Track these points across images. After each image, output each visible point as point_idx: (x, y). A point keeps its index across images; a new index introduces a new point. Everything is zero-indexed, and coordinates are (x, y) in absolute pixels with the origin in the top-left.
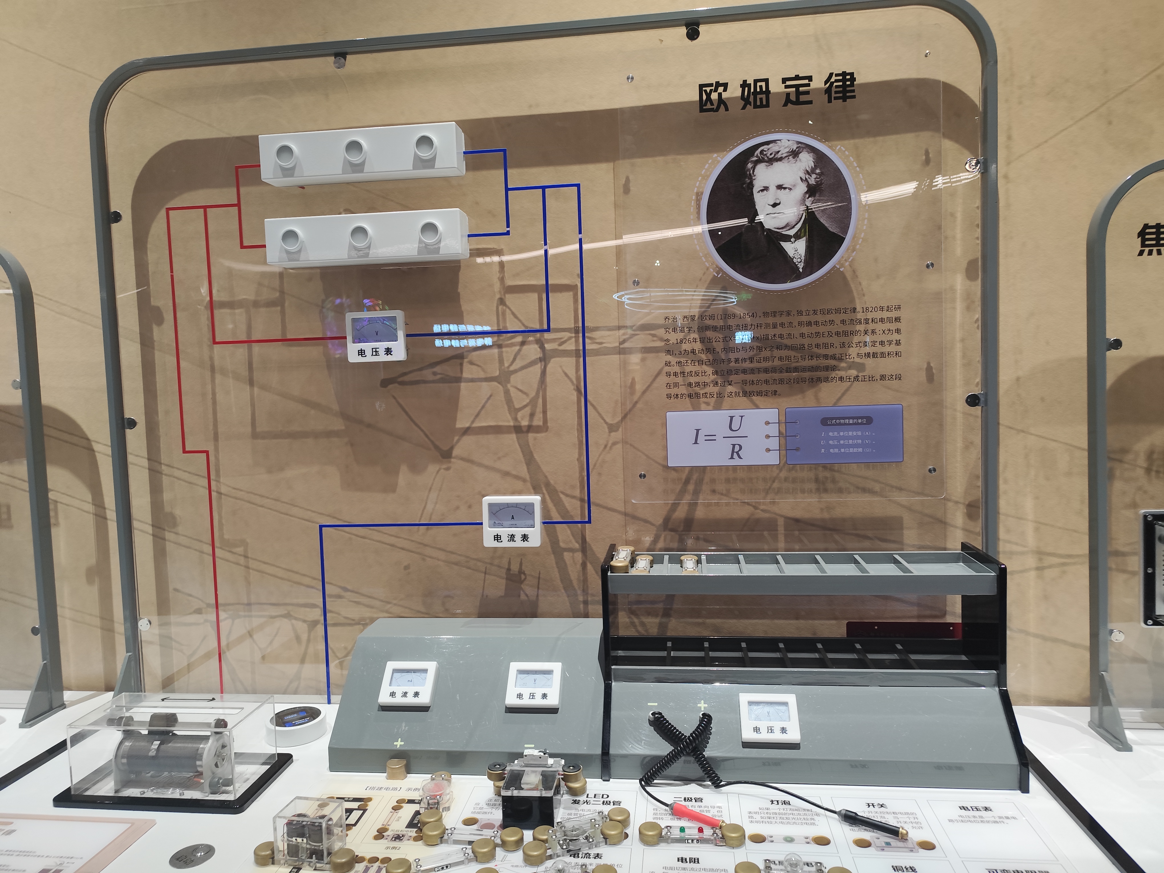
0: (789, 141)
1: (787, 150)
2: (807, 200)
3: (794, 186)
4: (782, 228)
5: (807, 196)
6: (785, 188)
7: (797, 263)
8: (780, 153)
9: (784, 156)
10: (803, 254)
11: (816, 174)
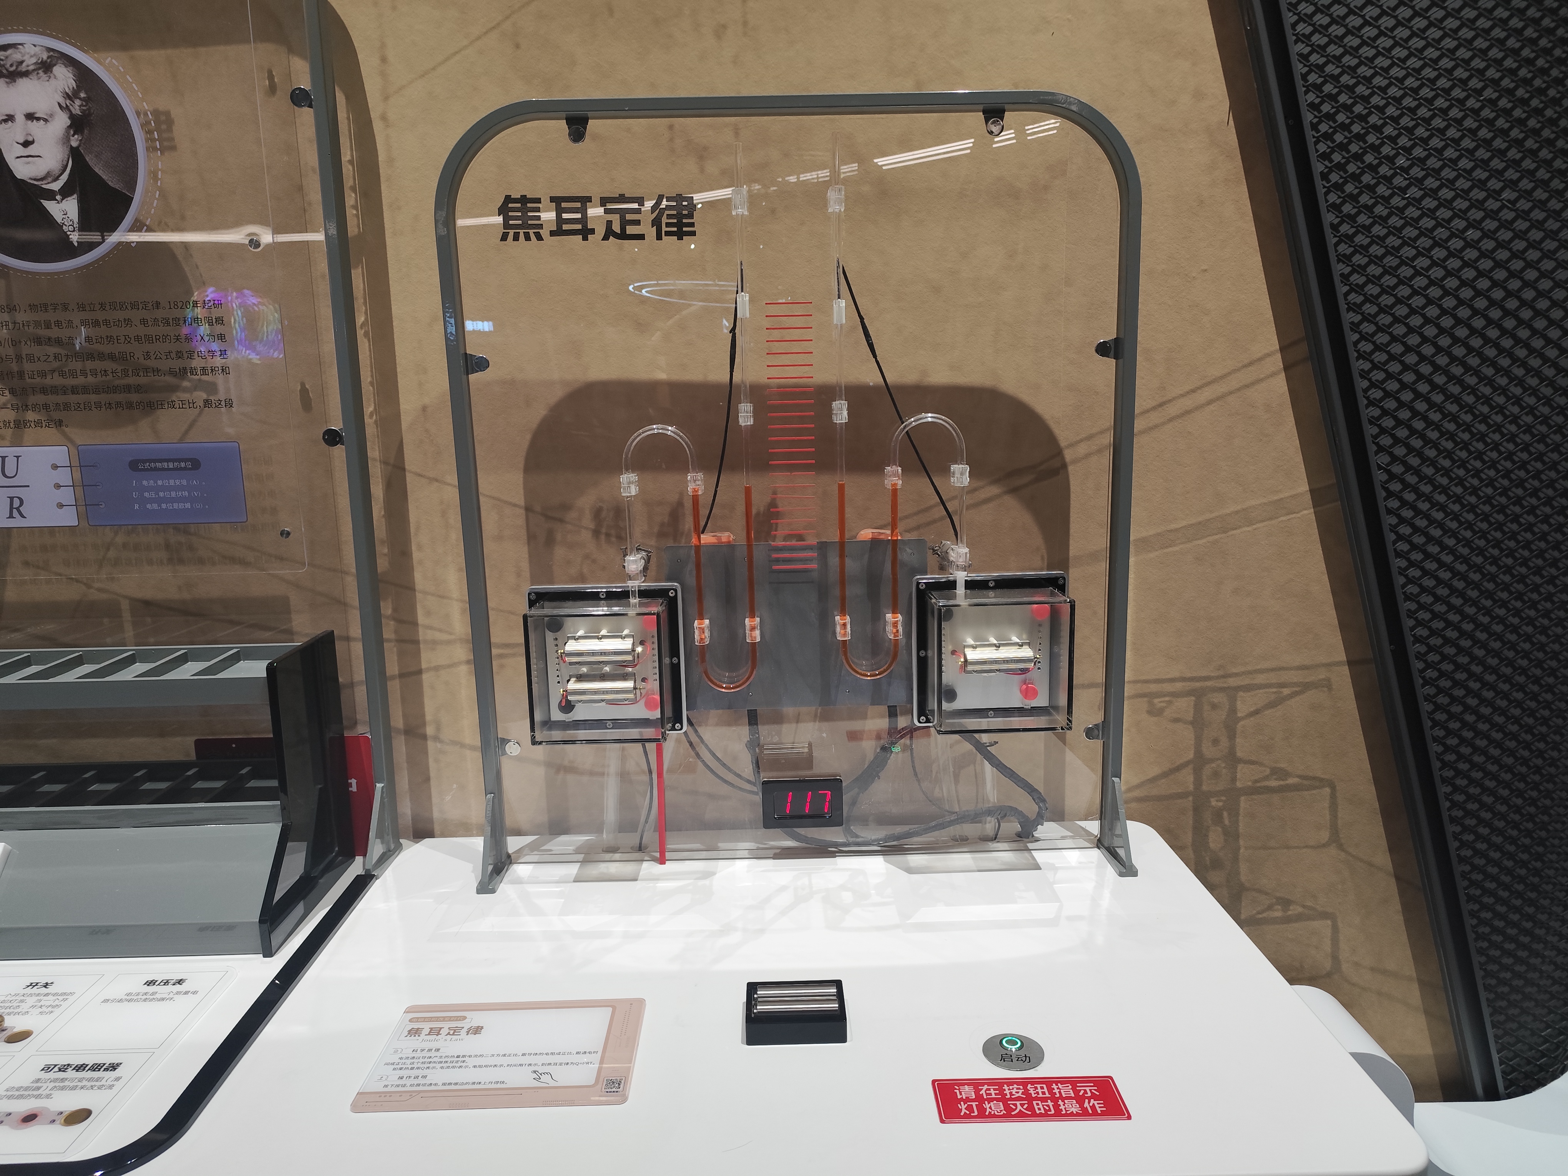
0: (35, 46)
1: (34, 60)
2: (72, 138)
3: (51, 115)
4: (42, 179)
5: (72, 132)
6: (38, 119)
7: (69, 233)
8: (24, 64)
9: (31, 68)
10: (76, 220)
11: (80, 99)
